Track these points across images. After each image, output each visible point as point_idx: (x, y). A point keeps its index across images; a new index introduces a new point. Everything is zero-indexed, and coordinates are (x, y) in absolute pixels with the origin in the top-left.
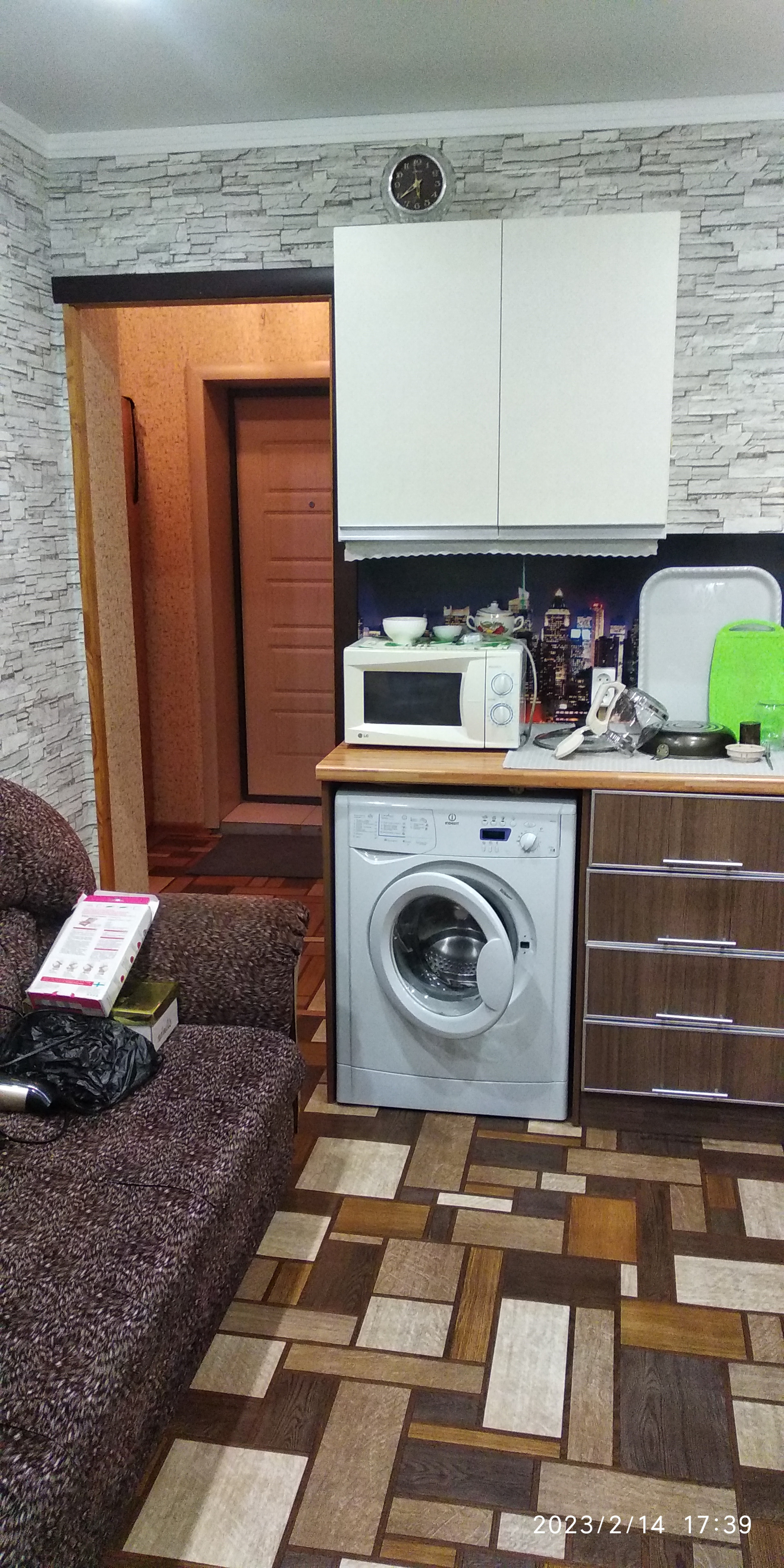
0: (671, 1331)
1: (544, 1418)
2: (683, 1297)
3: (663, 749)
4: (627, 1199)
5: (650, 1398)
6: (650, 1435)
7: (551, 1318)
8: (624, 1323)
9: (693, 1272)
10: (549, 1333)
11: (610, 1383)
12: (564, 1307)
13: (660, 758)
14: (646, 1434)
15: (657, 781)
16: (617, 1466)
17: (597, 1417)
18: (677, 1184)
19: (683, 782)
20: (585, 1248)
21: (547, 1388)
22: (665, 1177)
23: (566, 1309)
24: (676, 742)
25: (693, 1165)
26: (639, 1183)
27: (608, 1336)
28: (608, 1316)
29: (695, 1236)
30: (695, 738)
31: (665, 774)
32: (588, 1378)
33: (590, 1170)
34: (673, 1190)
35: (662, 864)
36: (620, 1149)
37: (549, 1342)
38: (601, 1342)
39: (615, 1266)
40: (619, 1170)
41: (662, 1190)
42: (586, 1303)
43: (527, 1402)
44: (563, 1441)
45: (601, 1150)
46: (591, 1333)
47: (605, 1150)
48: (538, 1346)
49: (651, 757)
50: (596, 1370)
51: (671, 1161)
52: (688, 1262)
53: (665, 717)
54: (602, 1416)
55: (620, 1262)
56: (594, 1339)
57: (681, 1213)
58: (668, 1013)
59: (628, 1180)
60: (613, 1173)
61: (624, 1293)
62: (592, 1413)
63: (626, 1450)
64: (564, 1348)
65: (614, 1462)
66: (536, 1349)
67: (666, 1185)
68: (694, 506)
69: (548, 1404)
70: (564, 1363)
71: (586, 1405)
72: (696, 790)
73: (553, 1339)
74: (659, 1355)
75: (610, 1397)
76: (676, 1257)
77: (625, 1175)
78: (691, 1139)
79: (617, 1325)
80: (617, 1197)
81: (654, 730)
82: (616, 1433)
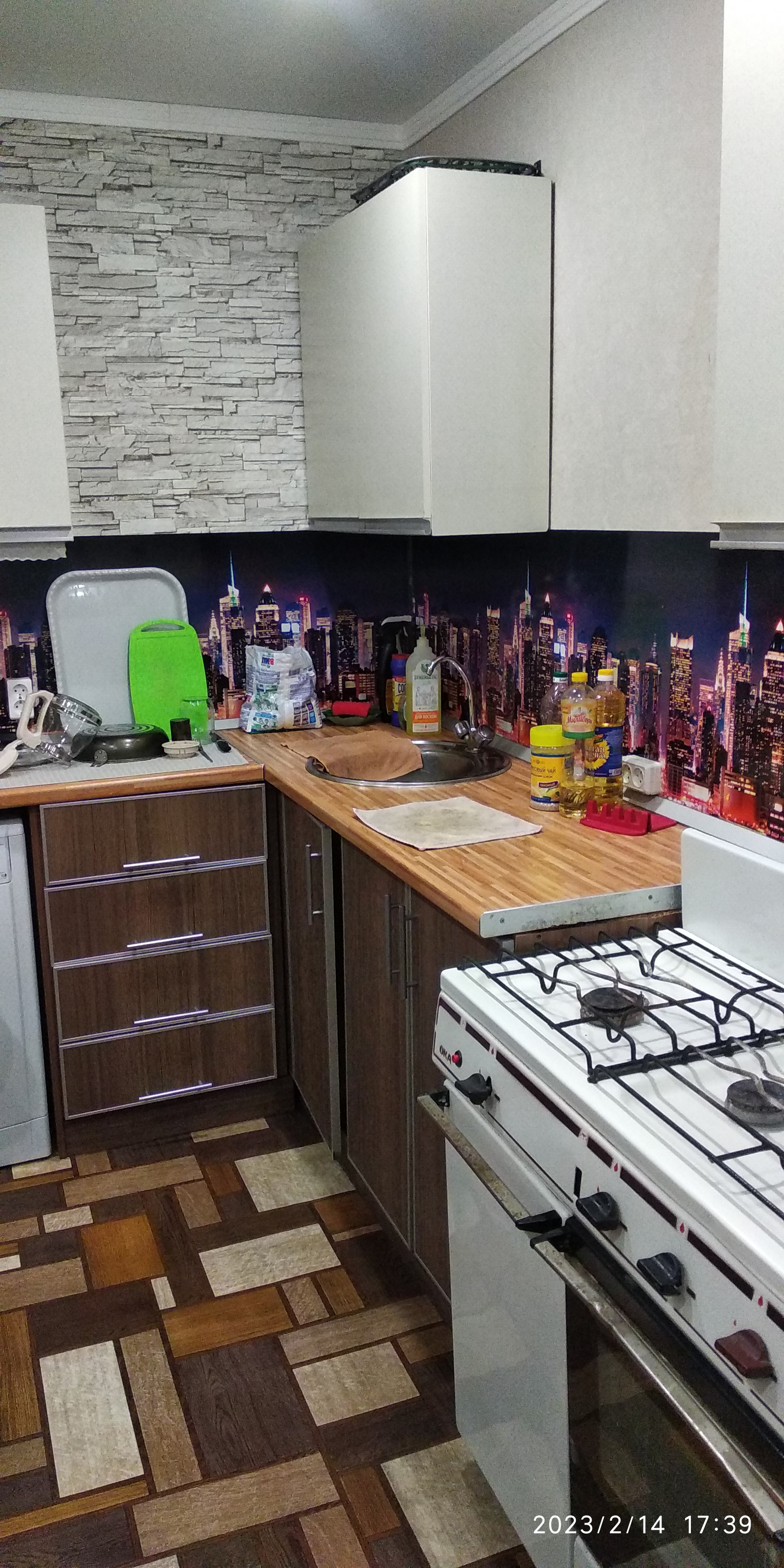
0: (217, 1327)
1: (122, 1462)
2: (219, 1289)
3: (101, 755)
4: (137, 1214)
5: (218, 1398)
6: (228, 1434)
7: (97, 1359)
8: (171, 1337)
9: (221, 1263)
10: (99, 1374)
11: (175, 1400)
12: (107, 1343)
13: (99, 764)
14: (224, 1434)
15: (107, 787)
16: (208, 1476)
17: (174, 1437)
18: (180, 1184)
19: (131, 785)
20: (111, 1277)
21: (114, 1431)
22: (168, 1181)
23: (110, 1344)
24: (112, 747)
25: (189, 1161)
26: (143, 1194)
27: (160, 1355)
28: (153, 1335)
29: (212, 1229)
30: (129, 740)
31: (113, 779)
32: (153, 1403)
33: (89, 1198)
34: (178, 1191)
35: (122, 870)
36: (115, 1167)
37: (102, 1384)
38: (155, 1365)
39: (146, 1283)
40: (119, 1188)
41: (168, 1194)
42: (127, 1331)
43: (98, 1452)
44: (148, 1476)
45: (96, 1174)
46: (142, 1359)
47: (99, 1173)
48: (92, 1393)
49: (91, 764)
50: (158, 1393)
51: (168, 1163)
52: (213, 1256)
53: (99, 722)
54: (178, 1434)
55: (149, 1279)
56: (146, 1364)
57: (192, 1210)
58: (146, 1018)
59: (134, 1195)
60: (116, 1193)
61: (162, 1307)
62: (168, 1437)
63: (210, 1458)
64: (118, 1383)
65: (203, 1476)
66: (91, 1397)
67: (170, 1189)
68: (88, 509)
69: (120, 1447)
70: (124, 1398)
71: (159, 1431)
72: (146, 790)
73: (105, 1380)
74: (213, 1353)
75: (179, 1413)
76: (200, 1254)
77: (128, 1191)
78: (180, 1137)
79: (165, 1340)
80: (126, 1216)
81: (88, 737)
82: (197, 1445)
